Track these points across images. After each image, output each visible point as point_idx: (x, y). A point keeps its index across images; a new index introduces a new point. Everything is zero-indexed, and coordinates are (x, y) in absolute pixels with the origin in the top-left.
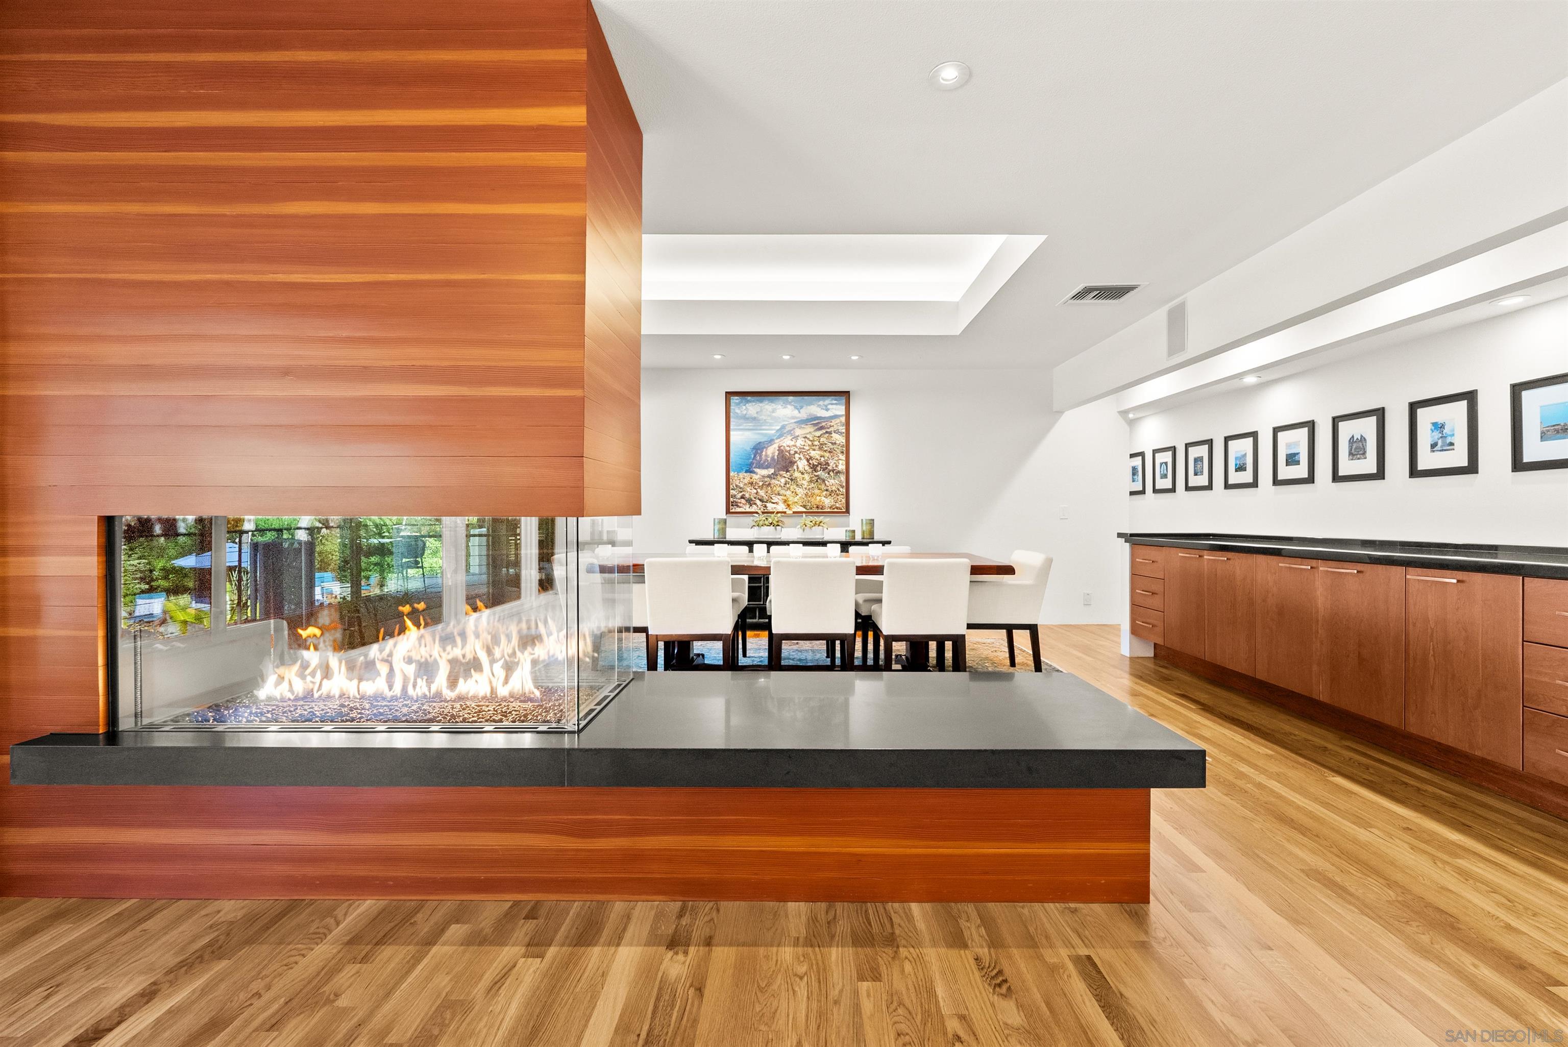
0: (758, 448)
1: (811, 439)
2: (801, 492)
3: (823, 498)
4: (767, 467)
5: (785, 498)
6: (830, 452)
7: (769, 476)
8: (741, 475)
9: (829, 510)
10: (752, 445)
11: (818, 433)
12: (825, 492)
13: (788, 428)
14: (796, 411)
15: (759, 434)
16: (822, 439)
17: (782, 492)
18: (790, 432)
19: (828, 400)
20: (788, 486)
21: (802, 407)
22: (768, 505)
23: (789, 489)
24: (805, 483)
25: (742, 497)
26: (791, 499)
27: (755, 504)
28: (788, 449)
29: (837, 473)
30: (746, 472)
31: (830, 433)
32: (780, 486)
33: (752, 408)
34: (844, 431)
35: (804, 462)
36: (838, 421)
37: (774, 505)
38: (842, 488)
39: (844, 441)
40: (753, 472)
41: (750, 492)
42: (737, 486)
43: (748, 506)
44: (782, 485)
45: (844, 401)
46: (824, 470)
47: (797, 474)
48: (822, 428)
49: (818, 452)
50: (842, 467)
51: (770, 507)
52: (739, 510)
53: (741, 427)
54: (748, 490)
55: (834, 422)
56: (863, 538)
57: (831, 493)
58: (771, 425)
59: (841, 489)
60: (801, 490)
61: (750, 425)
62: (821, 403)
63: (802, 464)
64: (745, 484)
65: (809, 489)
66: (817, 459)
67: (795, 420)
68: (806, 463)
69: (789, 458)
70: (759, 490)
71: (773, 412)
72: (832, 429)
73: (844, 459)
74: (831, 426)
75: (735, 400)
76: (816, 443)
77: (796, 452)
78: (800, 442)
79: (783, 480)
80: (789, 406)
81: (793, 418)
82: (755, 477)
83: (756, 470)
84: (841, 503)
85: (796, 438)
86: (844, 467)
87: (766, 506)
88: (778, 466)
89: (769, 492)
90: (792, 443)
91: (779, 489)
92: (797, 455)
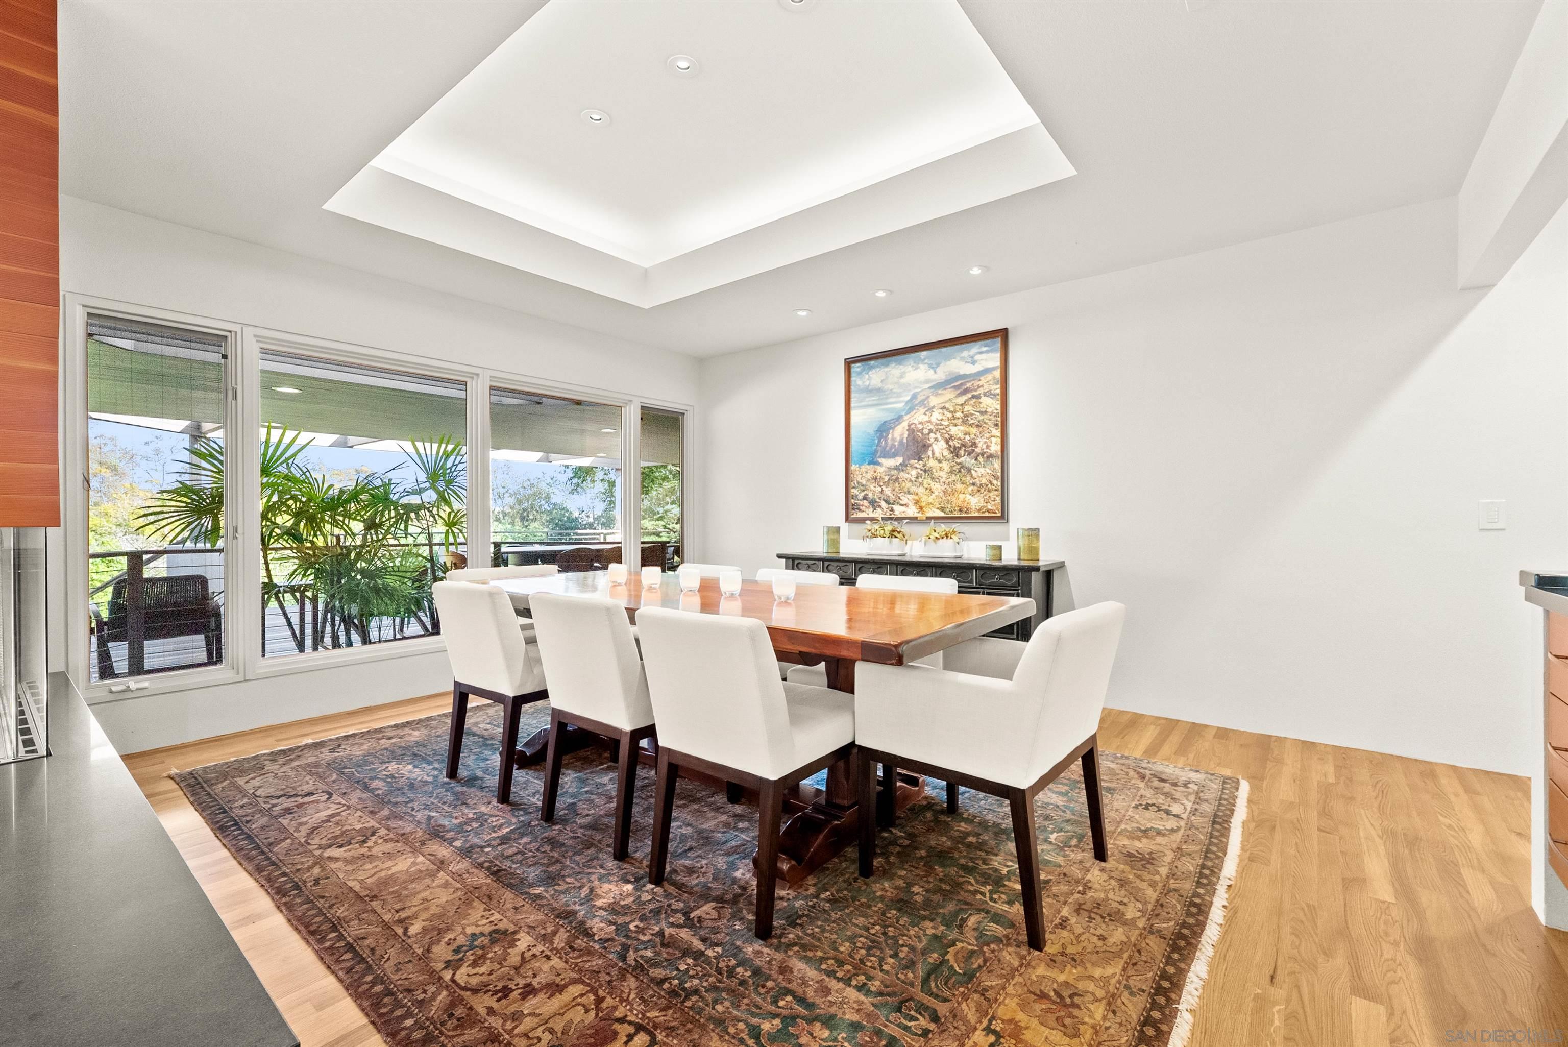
0: (883, 429)
1: (952, 409)
2: (937, 488)
3: (968, 497)
4: (894, 456)
5: (916, 498)
6: (978, 426)
7: (897, 468)
8: (864, 468)
9: (977, 514)
10: (875, 426)
11: (961, 400)
12: (971, 488)
13: (920, 398)
14: (932, 372)
15: (884, 410)
16: (967, 408)
17: (913, 489)
18: (922, 403)
19: (974, 348)
20: (920, 480)
21: (938, 365)
22: (896, 507)
23: (921, 484)
24: (943, 475)
25: (865, 498)
26: (925, 499)
27: (880, 506)
28: (920, 427)
29: (988, 457)
30: (869, 464)
31: (977, 397)
32: (911, 480)
33: (874, 376)
34: (999, 391)
35: (942, 444)
36: (989, 377)
37: (903, 509)
38: (997, 479)
39: (999, 407)
40: (878, 464)
41: (874, 490)
42: (858, 483)
43: (871, 509)
44: (913, 479)
45: (999, 345)
46: (969, 454)
47: (932, 463)
48: (966, 391)
49: (962, 428)
50: (995, 448)
51: (898, 511)
52: (861, 515)
53: (863, 404)
54: (872, 488)
55: (983, 380)
56: (1019, 559)
57: (979, 488)
58: (899, 395)
59: (995, 482)
60: (937, 485)
61: (873, 399)
62: (965, 354)
63: (939, 447)
64: (868, 480)
65: (949, 484)
66: (960, 439)
67: (927, 386)
68: (945, 446)
69: (922, 440)
70: (884, 488)
71: (901, 377)
72: (981, 391)
73: (999, 434)
74: (979, 387)
75: (856, 368)
76: (959, 414)
77: (931, 431)
78: (936, 416)
79: (914, 472)
80: (922, 366)
81: (927, 382)
82: (880, 470)
83: (882, 460)
84: (994, 505)
85: (931, 410)
86: (999, 448)
87: (892, 510)
88: (908, 453)
89: (897, 490)
90: (926, 418)
91: (909, 485)
92: (932, 435)
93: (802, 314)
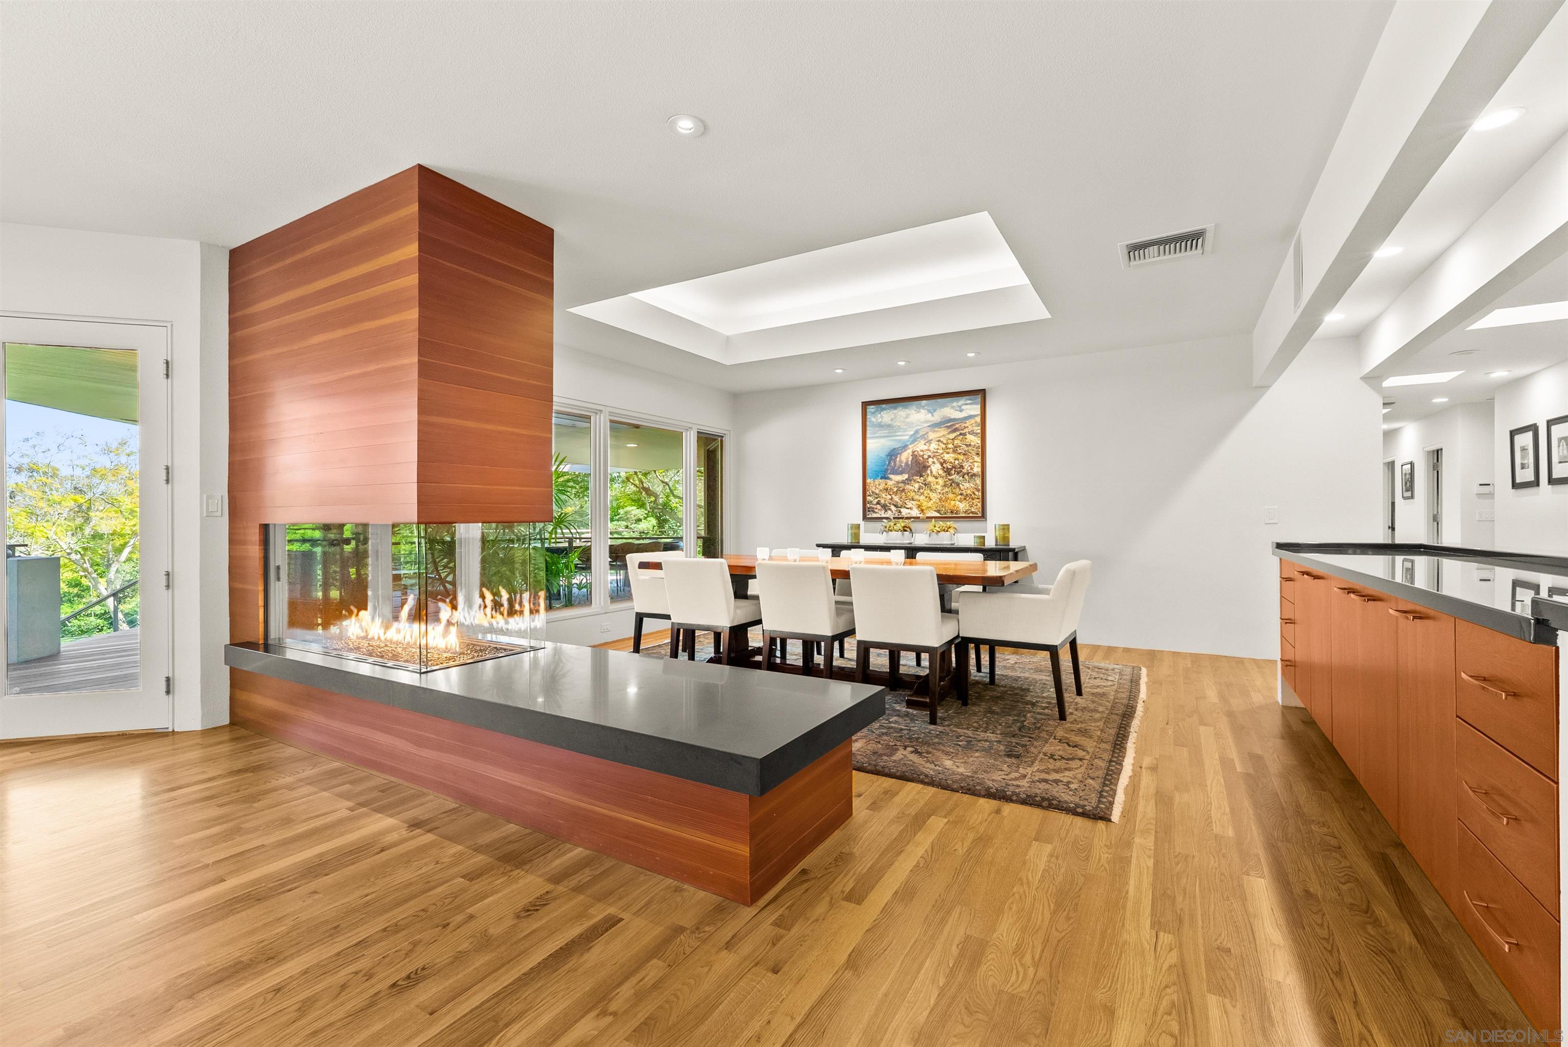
0: (893, 454)
1: (945, 442)
2: (935, 497)
3: (958, 503)
4: (901, 473)
5: (919, 503)
6: (964, 454)
7: (903, 482)
8: (877, 482)
9: (964, 515)
10: (887, 451)
11: (952, 436)
12: (960, 496)
13: (921, 433)
14: (930, 415)
15: (893, 440)
16: (956, 442)
17: (916, 497)
18: (923, 437)
19: (962, 401)
20: (921, 491)
21: (935, 410)
22: (902, 510)
23: (922, 494)
24: (939, 487)
25: (878, 503)
26: (925, 504)
27: (890, 509)
28: (921, 453)
29: (972, 476)
30: (881, 478)
31: (964, 434)
32: (914, 491)
33: (886, 416)
34: (979, 431)
35: (938, 466)
36: (973, 421)
37: (908, 511)
38: (978, 491)
39: (979, 442)
40: (888, 478)
41: (885, 498)
42: (873, 492)
43: (883, 512)
44: (916, 490)
45: (980, 400)
46: (958, 473)
47: (930, 479)
48: (956, 430)
49: (952, 455)
50: (977, 469)
51: (905, 512)
52: (875, 515)
53: (877, 435)
54: (884, 495)
55: (968, 423)
56: (996, 545)
57: (966, 497)
58: (905, 430)
59: (977, 493)
60: (934, 495)
61: (885, 432)
62: (955, 404)
63: (936, 468)
64: (881, 490)
65: (943, 494)
66: (951, 463)
67: (929, 424)
68: (940, 467)
69: (923, 462)
70: (893, 496)
71: (907, 417)
72: (966, 430)
73: (980, 461)
74: (965, 428)
75: (871, 409)
76: (950, 446)
77: (929, 457)
78: (933, 446)
79: (917, 485)
80: (922, 411)
81: (926, 422)
82: (890, 483)
83: (891, 476)
84: (977, 508)
85: (930, 442)
86: (980, 470)
87: (900, 512)
88: (912, 472)
89: (903, 497)
90: (926, 447)
91: (913, 494)
92: (930, 460)
93: (839, 371)
